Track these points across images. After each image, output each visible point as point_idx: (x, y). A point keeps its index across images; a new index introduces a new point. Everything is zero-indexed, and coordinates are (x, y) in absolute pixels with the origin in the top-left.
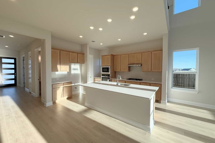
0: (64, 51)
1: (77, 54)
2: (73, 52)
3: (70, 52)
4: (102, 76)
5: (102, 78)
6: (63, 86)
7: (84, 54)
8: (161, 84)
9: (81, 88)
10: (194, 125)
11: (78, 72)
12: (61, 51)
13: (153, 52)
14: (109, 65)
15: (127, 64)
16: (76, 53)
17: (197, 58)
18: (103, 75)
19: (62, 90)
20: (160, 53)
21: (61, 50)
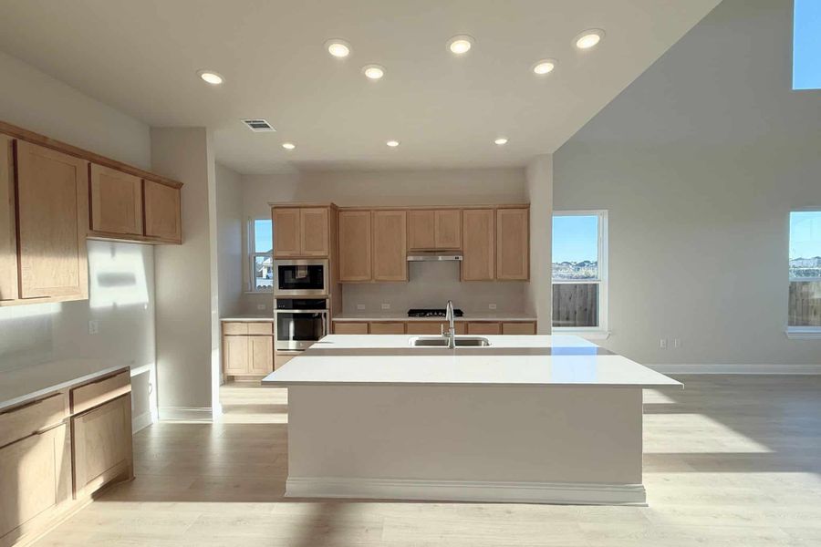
0: (53, 148)
1: (137, 181)
2: (117, 166)
3: (92, 159)
4: (276, 311)
5: (275, 320)
6: (68, 414)
7: (179, 186)
8: (535, 323)
9: (154, 392)
10: (669, 431)
11: (136, 295)
12: (20, 143)
13: (500, 212)
14: (323, 254)
15: (404, 252)
16: (132, 171)
17: (600, 241)
18: (282, 303)
19: (66, 445)
20: (522, 215)
21: (22, 138)
